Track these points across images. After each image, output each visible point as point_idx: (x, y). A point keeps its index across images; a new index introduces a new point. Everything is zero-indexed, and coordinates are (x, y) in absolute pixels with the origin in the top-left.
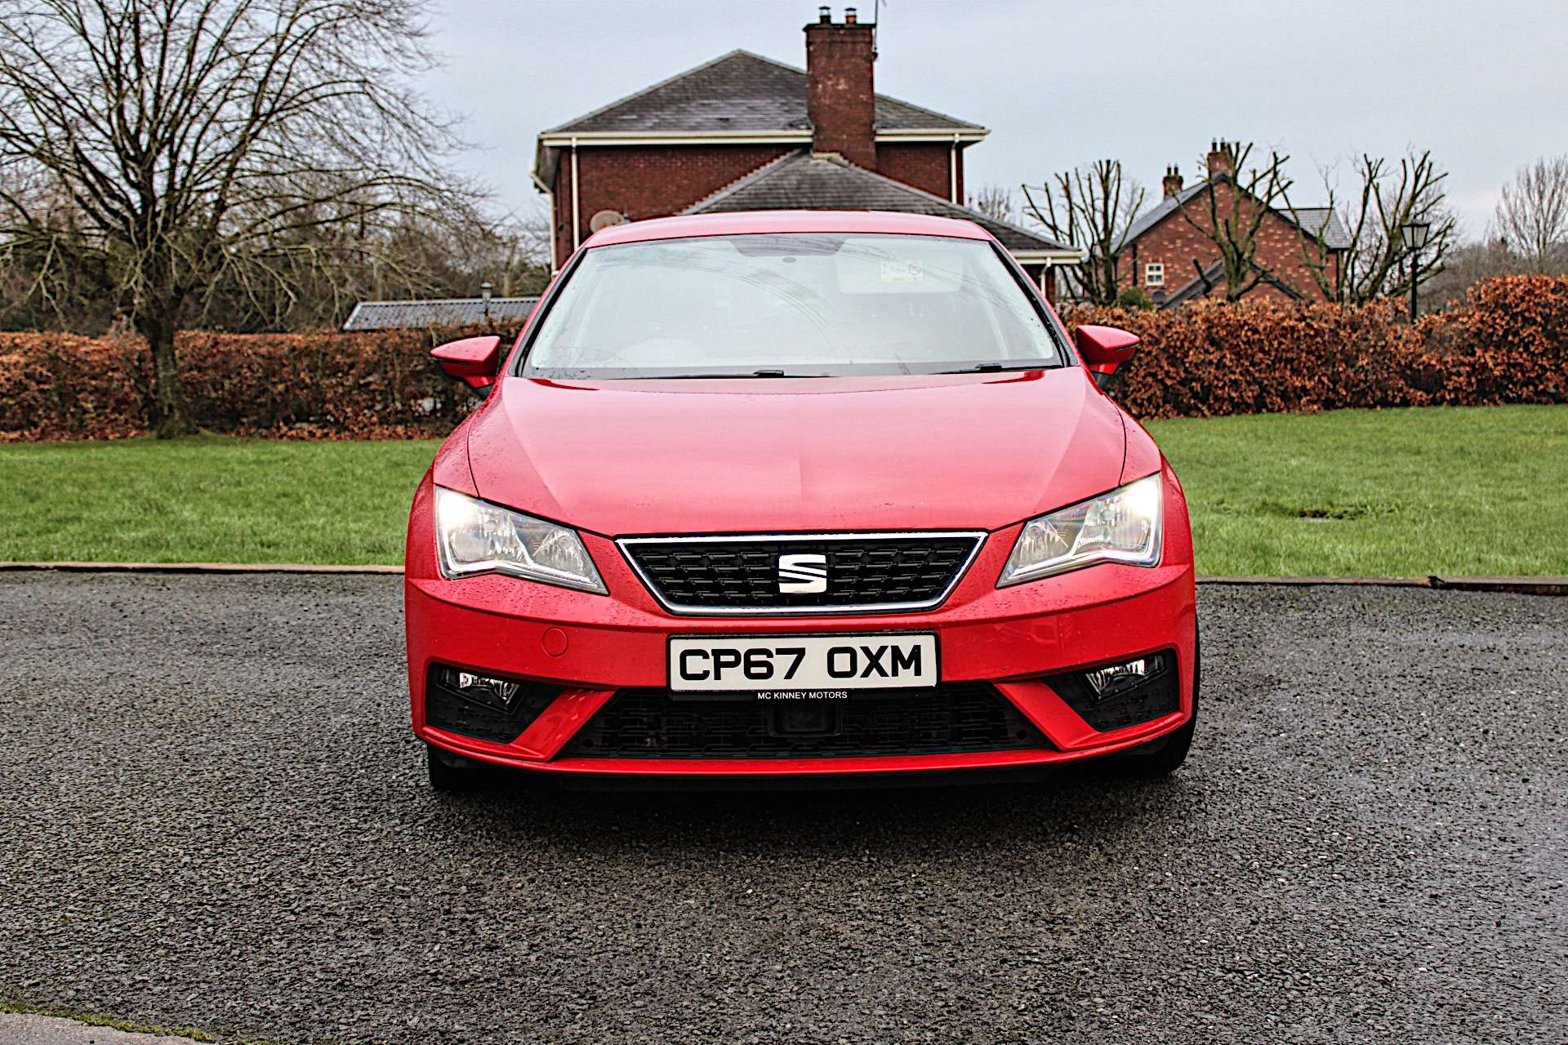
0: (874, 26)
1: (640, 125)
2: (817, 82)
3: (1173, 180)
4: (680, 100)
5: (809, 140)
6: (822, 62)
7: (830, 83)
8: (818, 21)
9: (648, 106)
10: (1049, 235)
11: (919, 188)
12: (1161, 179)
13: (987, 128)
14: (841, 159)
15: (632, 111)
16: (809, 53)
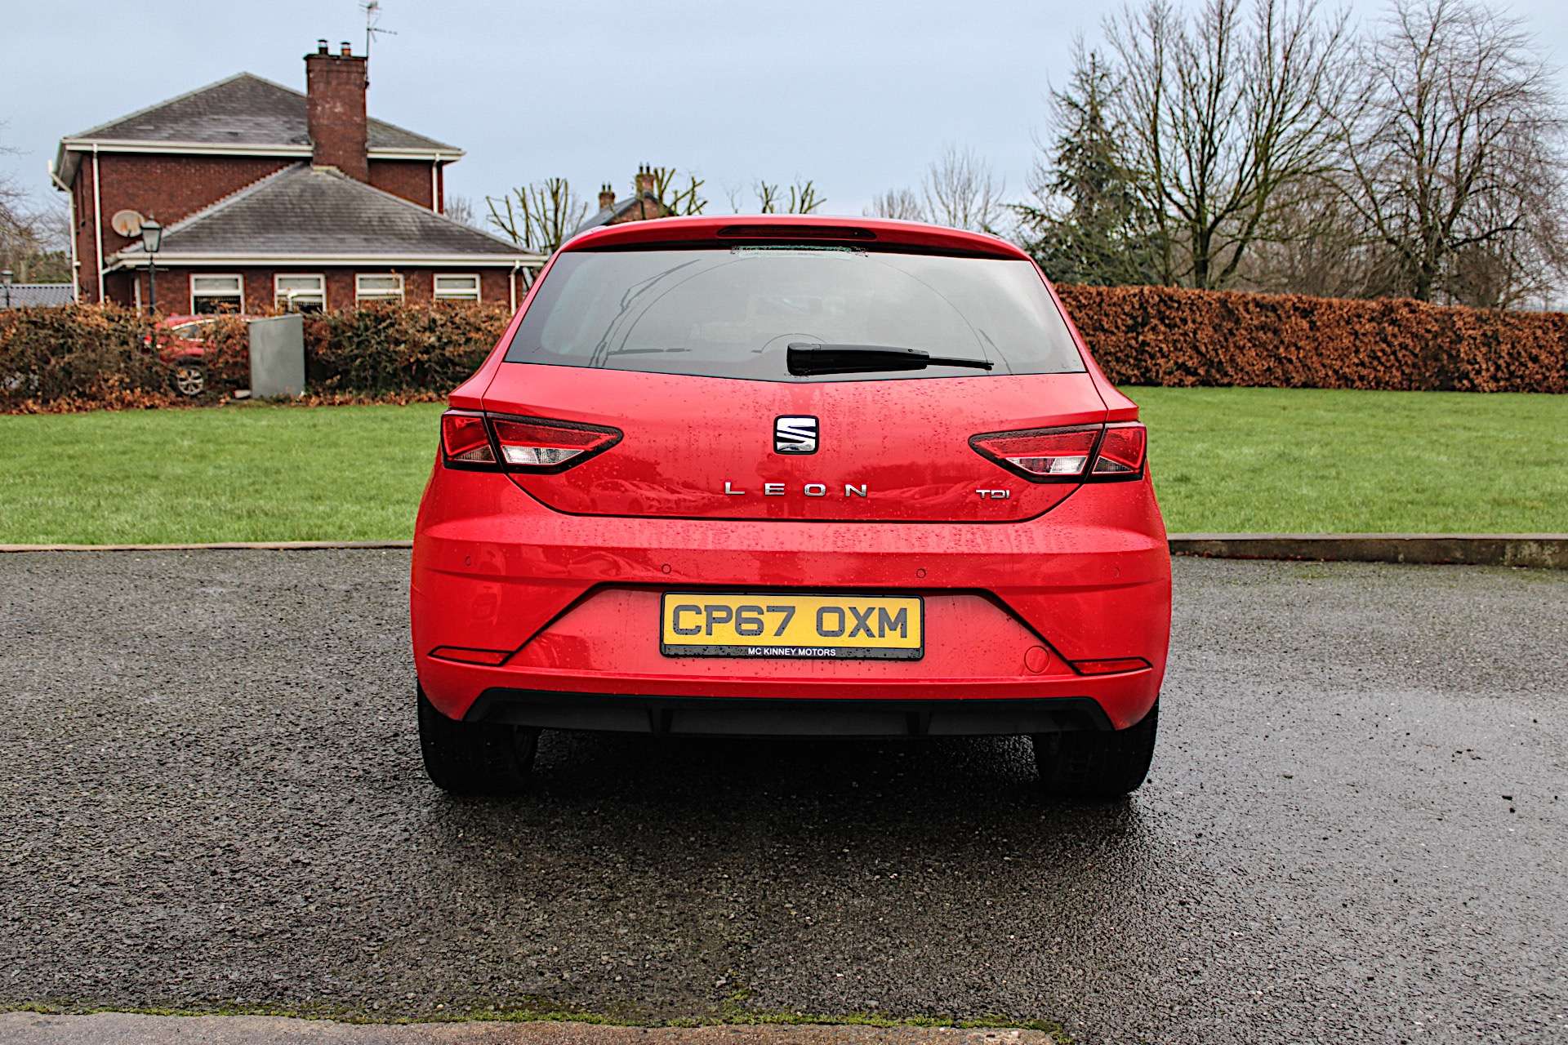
0: (366, 58)
1: (157, 135)
2: (316, 105)
3: (607, 196)
4: (192, 115)
5: (309, 155)
6: (320, 87)
7: (327, 106)
8: (316, 51)
9: (163, 118)
10: (509, 239)
11: (406, 198)
12: (597, 195)
13: (464, 150)
14: (338, 172)
15: (148, 122)
16: (309, 79)
